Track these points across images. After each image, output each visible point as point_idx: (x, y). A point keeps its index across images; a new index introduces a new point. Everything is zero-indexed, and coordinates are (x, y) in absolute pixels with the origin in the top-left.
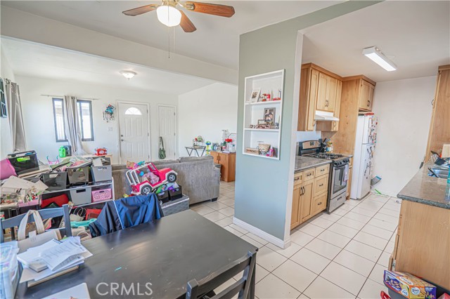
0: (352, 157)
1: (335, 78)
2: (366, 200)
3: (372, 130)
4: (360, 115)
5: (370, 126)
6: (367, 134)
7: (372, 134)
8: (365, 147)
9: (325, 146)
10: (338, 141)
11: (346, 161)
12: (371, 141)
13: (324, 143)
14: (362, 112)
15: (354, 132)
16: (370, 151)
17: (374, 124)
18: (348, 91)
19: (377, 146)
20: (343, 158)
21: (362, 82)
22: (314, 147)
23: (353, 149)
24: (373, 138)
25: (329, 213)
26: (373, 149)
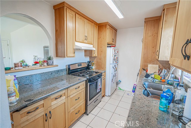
0: (105, 72)
1: (93, 23)
2: (114, 96)
3: (115, 56)
4: (108, 47)
5: (114, 53)
6: (112, 58)
7: (115, 58)
8: (111, 66)
9: (90, 66)
10: (97, 62)
11: (100, 76)
12: (115, 62)
13: (90, 64)
14: (110, 45)
15: (105, 57)
16: (114, 67)
17: (116, 52)
18: (101, 32)
19: (119, 64)
20: (98, 74)
21: (108, 27)
22: (81, 67)
23: (105, 67)
24: (116, 60)
25: (87, 115)
26: (116, 66)
